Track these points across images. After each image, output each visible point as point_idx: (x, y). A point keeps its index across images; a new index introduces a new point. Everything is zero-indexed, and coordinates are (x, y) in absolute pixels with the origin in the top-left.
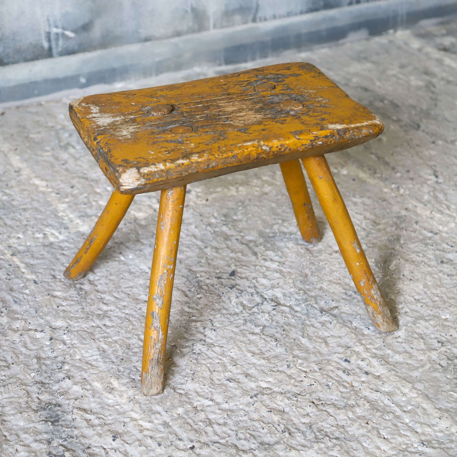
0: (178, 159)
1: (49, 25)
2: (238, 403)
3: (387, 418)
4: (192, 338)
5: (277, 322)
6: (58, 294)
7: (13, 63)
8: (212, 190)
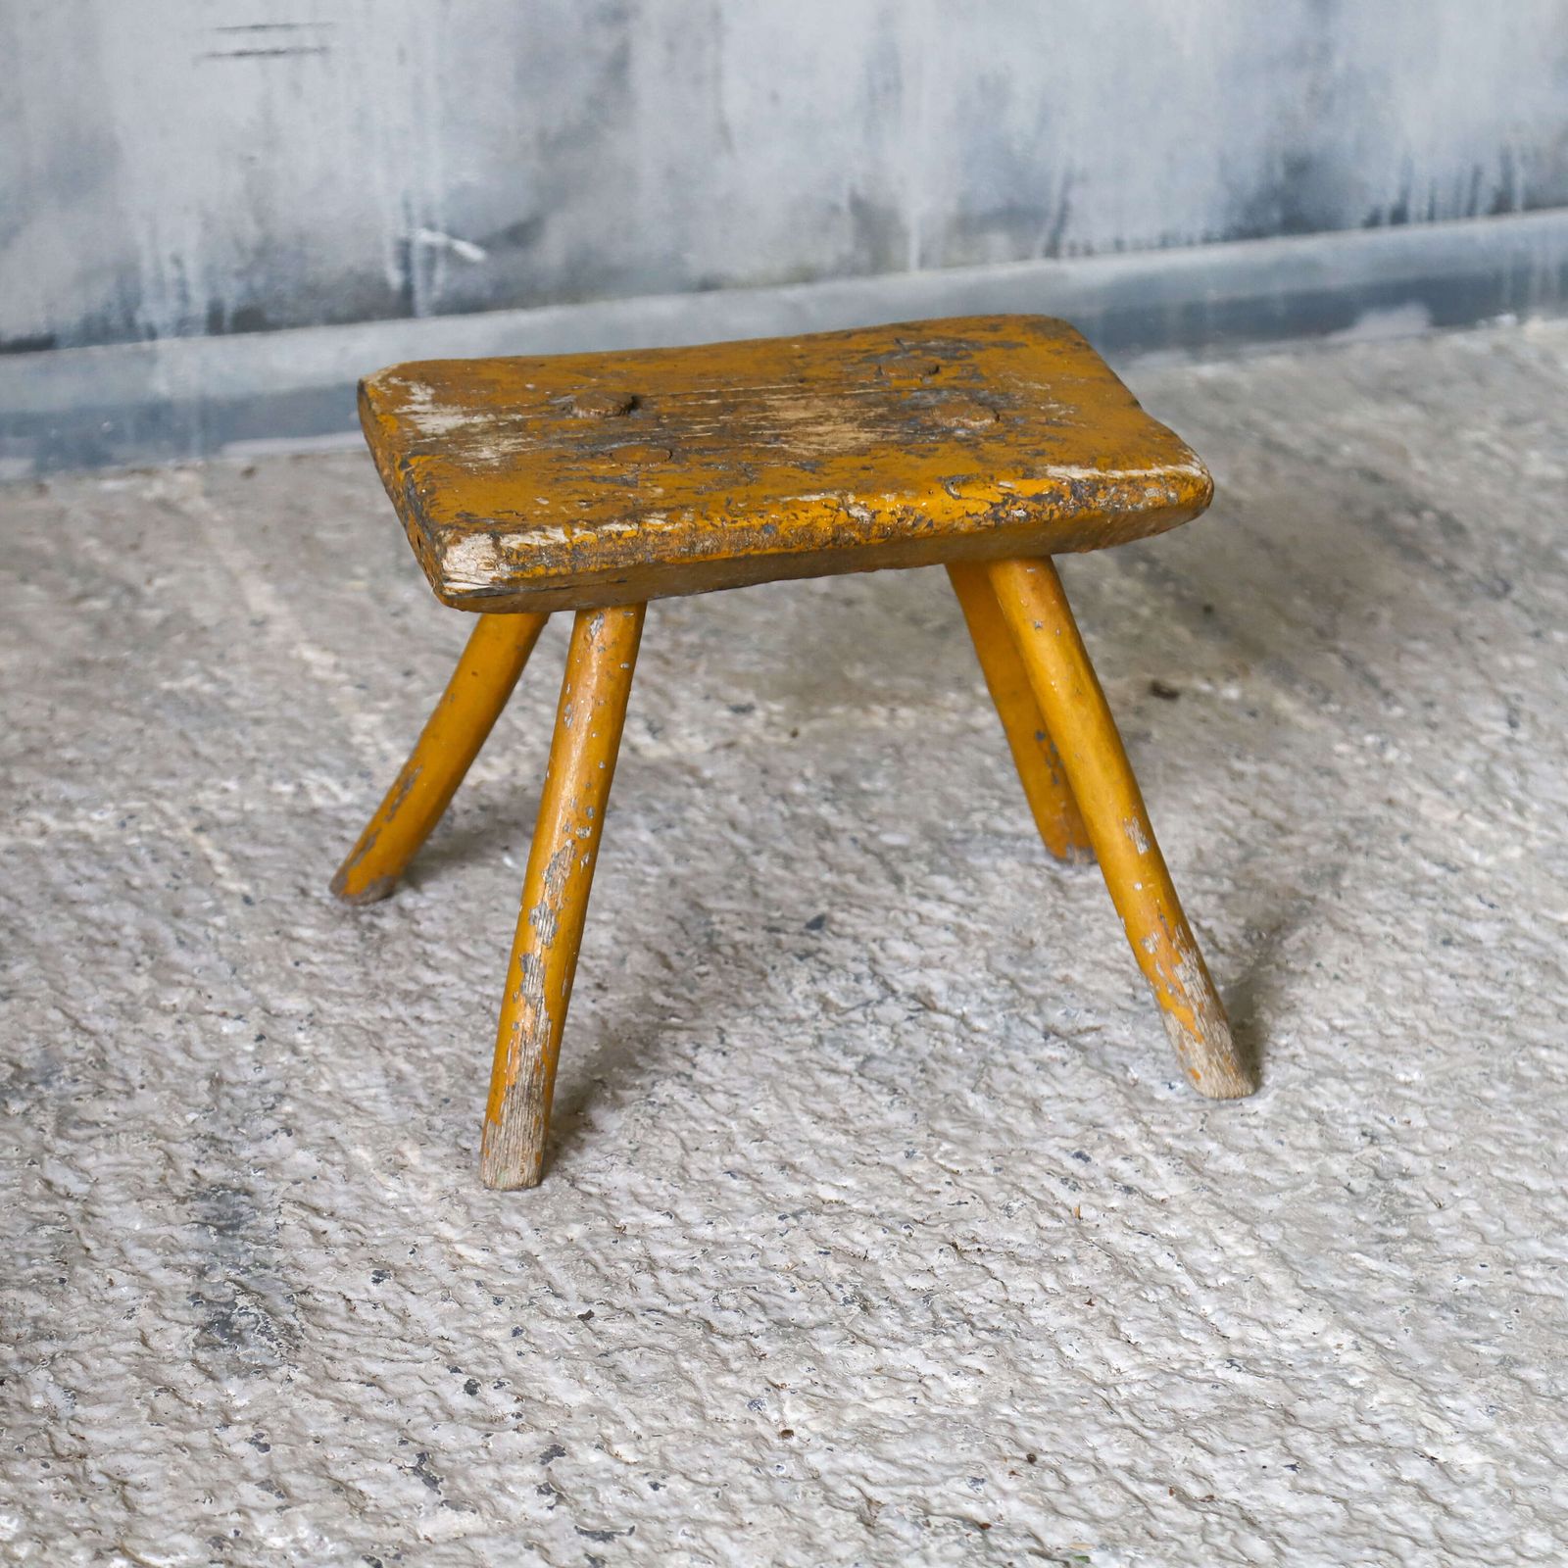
0: (609, 521)
1: (409, 220)
2: (741, 1228)
3: (1152, 1297)
4: (656, 1067)
5: (911, 1050)
6: (306, 933)
7: (293, 325)
8: (815, 709)
